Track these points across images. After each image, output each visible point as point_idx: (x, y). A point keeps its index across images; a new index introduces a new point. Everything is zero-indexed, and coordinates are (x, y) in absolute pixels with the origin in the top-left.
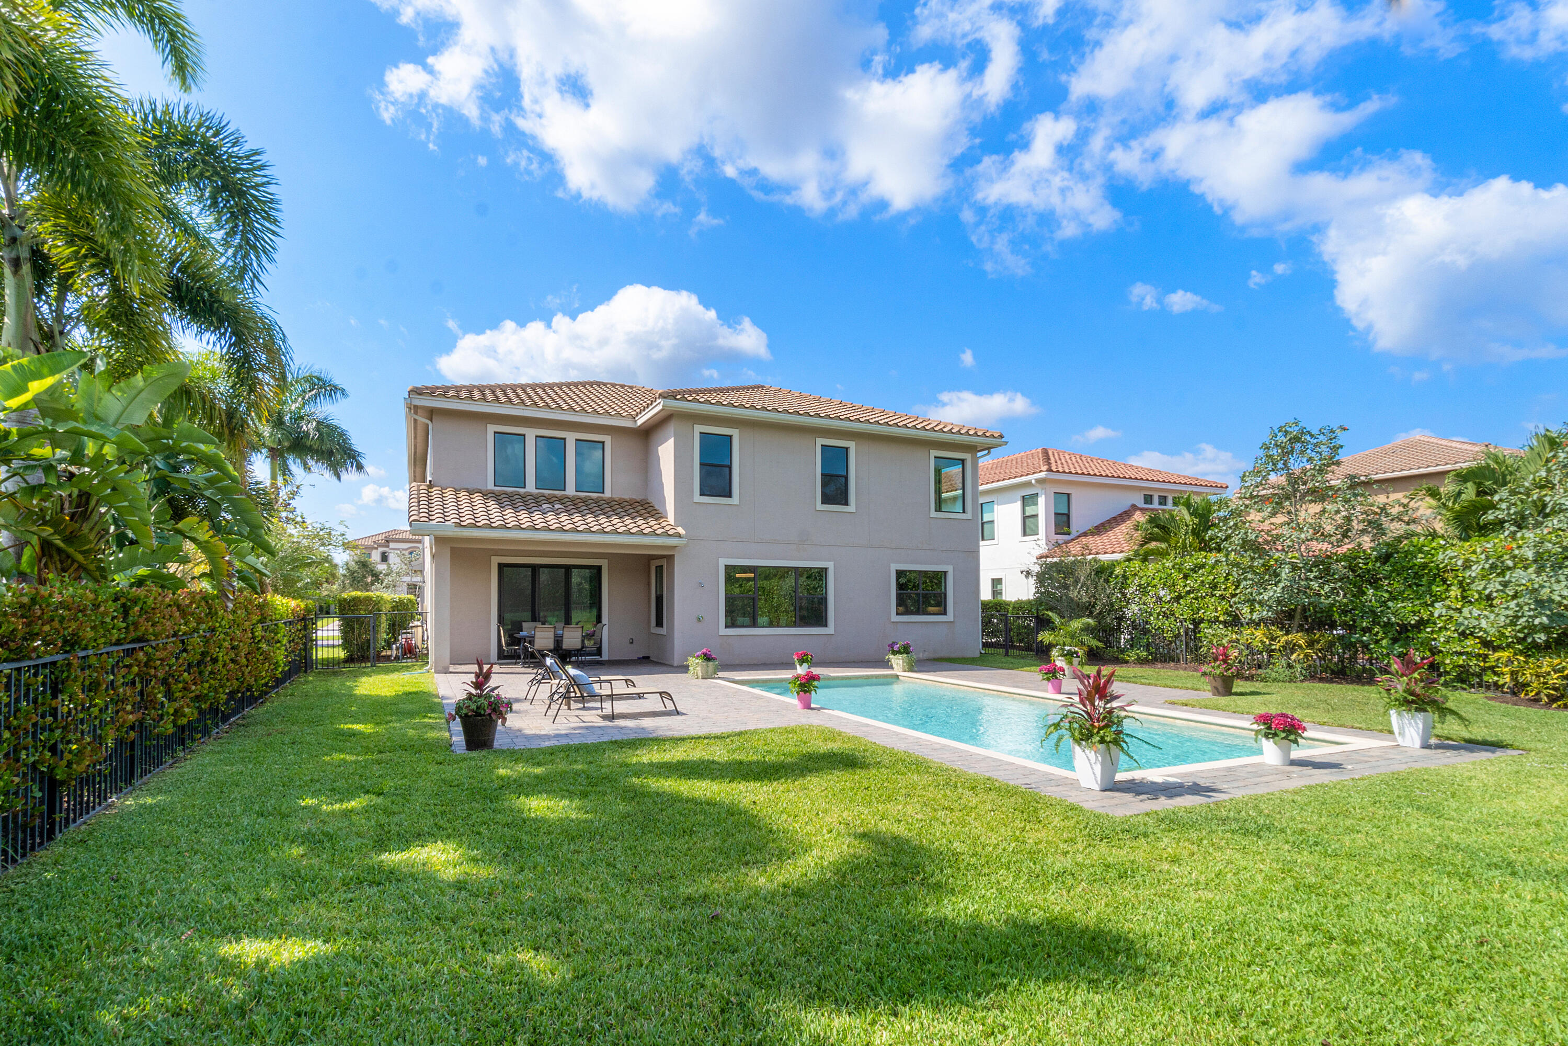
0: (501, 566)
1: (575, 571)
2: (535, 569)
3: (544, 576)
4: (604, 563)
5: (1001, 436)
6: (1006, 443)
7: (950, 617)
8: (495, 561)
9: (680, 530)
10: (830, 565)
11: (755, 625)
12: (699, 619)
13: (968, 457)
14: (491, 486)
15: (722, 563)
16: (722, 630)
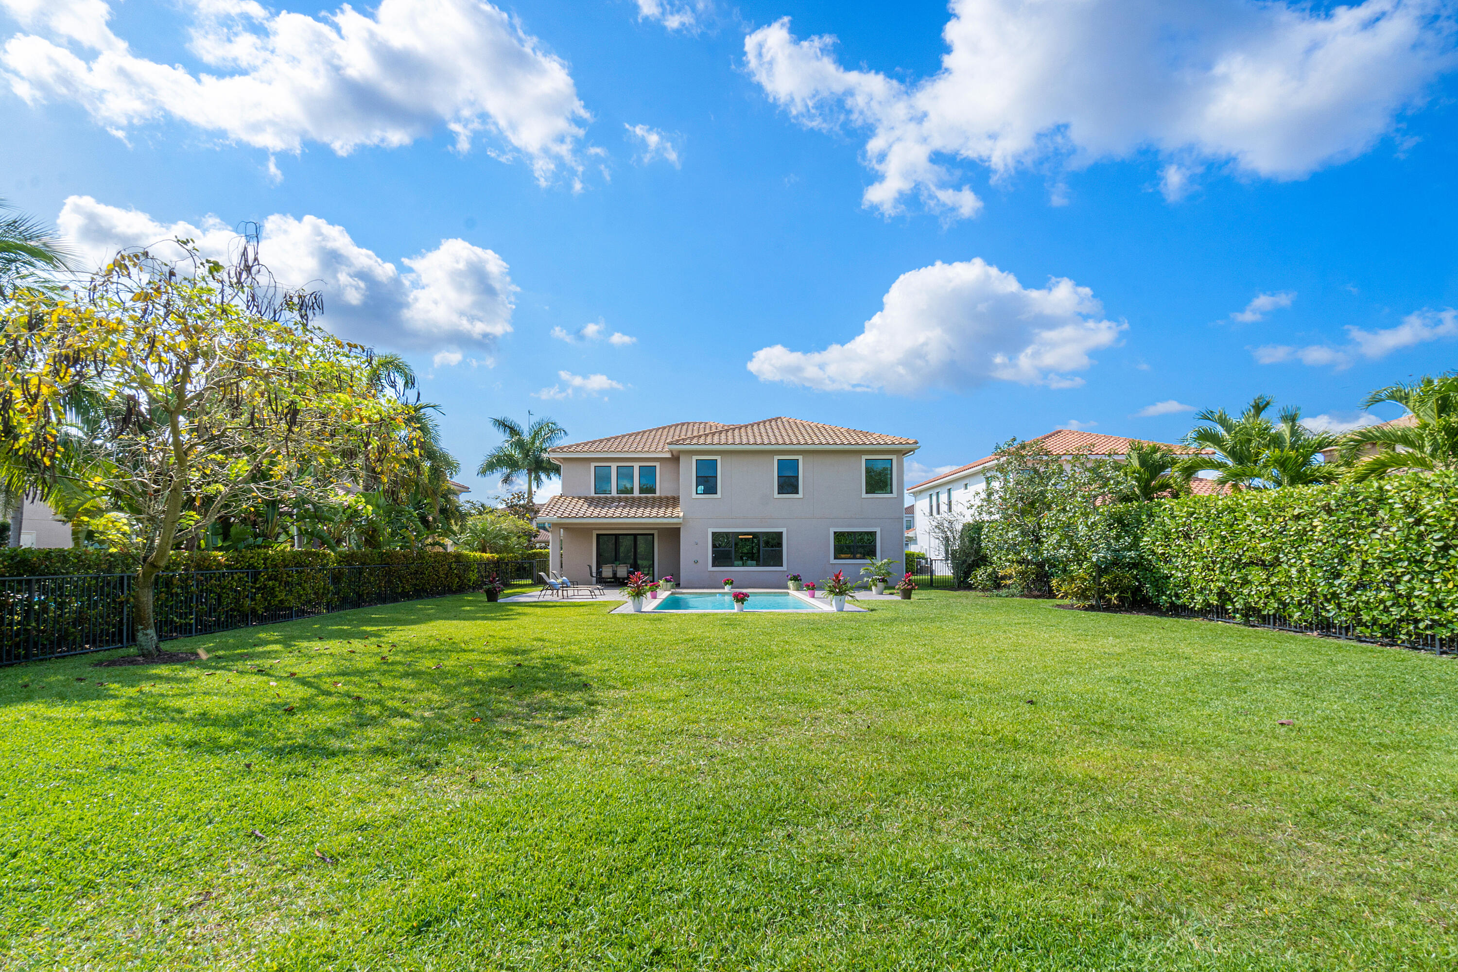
0: (598, 535)
1: (639, 537)
2: (616, 536)
3: (622, 541)
4: (656, 532)
5: (916, 443)
6: (921, 446)
8: (595, 533)
9: (681, 514)
10: (784, 530)
11: (733, 565)
12: (696, 562)
13: (894, 457)
14: (593, 494)
15: (710, 531)
16: (710, 568)
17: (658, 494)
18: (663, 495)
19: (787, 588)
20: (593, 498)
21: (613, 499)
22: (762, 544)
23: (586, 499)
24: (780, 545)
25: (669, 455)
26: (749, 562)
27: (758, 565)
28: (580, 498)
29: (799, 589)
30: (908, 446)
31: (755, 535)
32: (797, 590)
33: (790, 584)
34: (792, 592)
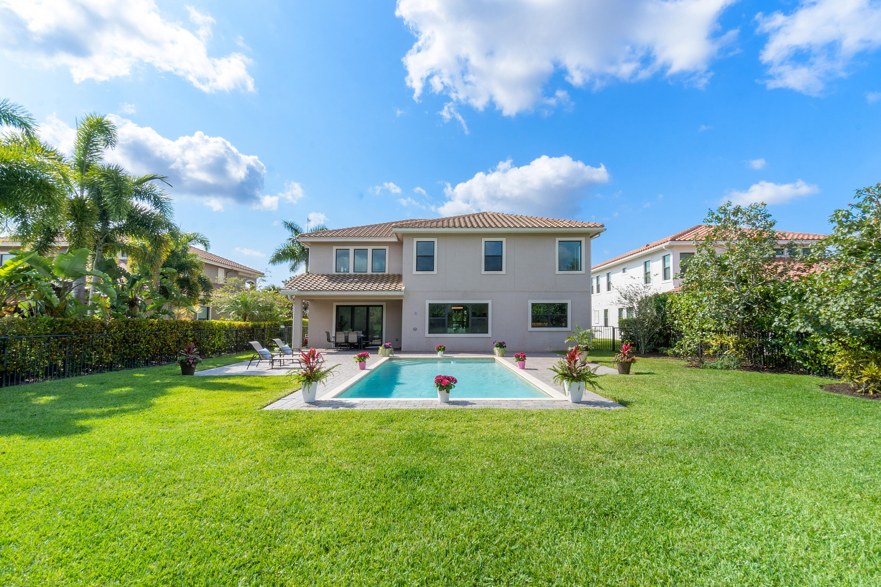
0: (338, 307)
1: (371, 308)
2: (353, 307)
3: (357, 311)
4: (384, 304)
5: (603, 226)
6: (606, 229)
7: (569, 328)
8: (335, 304)
9: (403, 288)
10: (489, 302)
11: (446, 332)
12: (415, 329)
13: (583, 239)
14: (334, 272)
15: (427, 303)
16: (427, 335)
17: (387, 272)
18: (391, 273)
19: (492, 353)
20: (333, 276)
21: (350, 276)
22: (470, 315)
23: (328, 276)
24: (486, 315)
25: (395, 240)
26: (461, 329)
27: (467, 332)
28: (322, 276)
29: (504, 355)
30: (596, 229)
31: (465, 307)
32: (503, 356)
33: (496, 350)
34: (498, 358)
